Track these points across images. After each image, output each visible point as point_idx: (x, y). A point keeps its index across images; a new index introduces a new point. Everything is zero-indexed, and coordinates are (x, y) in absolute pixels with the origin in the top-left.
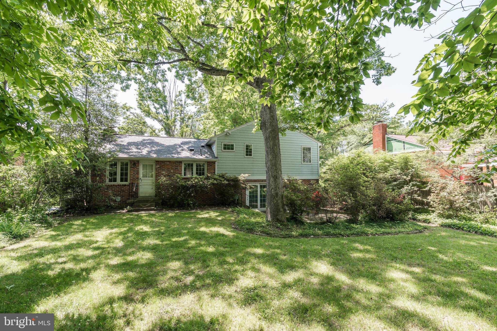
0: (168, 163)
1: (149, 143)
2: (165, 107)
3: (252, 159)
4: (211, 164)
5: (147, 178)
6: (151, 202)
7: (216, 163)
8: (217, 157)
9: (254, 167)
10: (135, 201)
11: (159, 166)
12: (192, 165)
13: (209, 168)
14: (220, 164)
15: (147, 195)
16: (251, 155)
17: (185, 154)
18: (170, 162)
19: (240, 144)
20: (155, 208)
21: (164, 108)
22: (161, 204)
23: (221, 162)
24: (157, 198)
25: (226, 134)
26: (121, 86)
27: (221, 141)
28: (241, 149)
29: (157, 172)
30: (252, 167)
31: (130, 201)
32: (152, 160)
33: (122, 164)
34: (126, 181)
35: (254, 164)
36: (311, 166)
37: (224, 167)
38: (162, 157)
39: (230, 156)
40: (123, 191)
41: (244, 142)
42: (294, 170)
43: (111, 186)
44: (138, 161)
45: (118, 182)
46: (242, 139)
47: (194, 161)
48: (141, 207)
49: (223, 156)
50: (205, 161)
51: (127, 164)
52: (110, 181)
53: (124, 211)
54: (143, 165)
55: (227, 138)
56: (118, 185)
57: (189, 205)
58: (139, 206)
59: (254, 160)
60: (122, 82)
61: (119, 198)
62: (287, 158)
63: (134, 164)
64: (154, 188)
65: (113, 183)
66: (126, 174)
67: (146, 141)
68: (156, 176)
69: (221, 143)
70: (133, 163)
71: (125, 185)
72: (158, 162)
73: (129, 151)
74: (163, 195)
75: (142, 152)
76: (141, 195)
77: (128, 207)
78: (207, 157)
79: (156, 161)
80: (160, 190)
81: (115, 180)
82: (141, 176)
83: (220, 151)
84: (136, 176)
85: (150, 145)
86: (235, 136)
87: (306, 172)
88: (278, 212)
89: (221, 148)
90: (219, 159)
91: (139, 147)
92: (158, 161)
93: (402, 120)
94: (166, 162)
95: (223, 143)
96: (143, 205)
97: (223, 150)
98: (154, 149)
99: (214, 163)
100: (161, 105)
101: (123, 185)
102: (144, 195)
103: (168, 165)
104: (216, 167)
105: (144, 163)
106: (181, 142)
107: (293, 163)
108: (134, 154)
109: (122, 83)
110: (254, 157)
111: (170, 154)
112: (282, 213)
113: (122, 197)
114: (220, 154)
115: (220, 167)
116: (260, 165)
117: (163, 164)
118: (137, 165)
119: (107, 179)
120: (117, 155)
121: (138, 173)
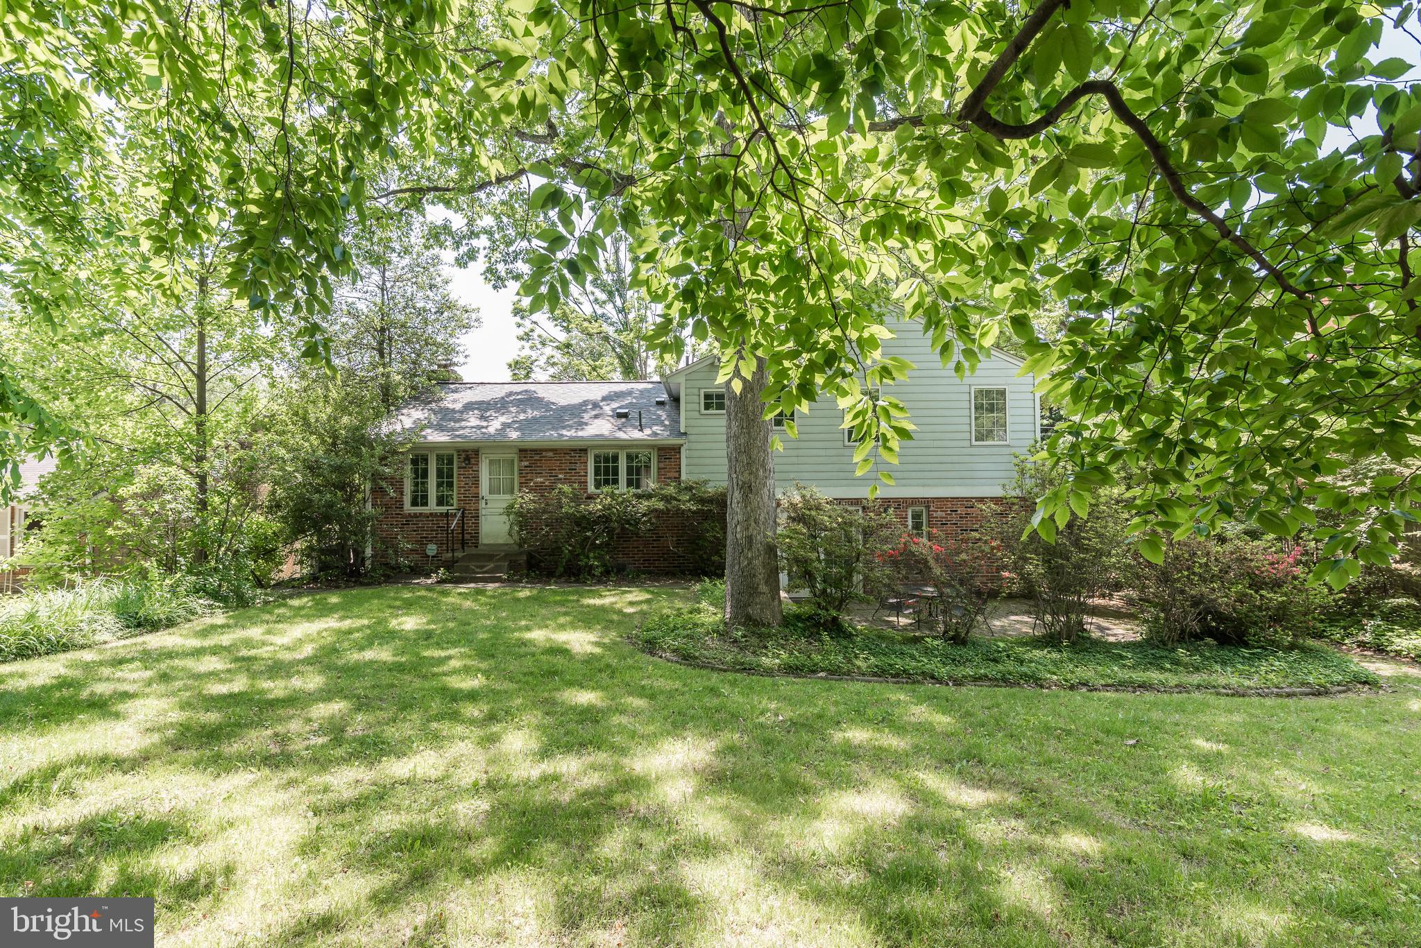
0: (550, 454)
1: (519, 403)
4: (669, 454)
5: (501, 496)
6: (499, 560)
7: (683, 450)
8: (685, 434)
9: (802, 460)
11: (526, 463)
12: (615, 458)
13: (662, 465)
14: (695, 454)
15: (500, 541)
17: (600, 428)
18: (554, 450)
20: (505, 577)
22: (523, 565)
23: (699, 446)
25: (712, 365)
26: (455, 254)
27: (699, 384)
29: (523, 480)
30: (794, 460)
31: (450, 555)
32: (510, 447)
33: (440, 458)
34: (449, 501)
35: (801, 452)
36: (1005, 451)
37: (707, 461)
38: (534, 438)
40: (443, 529)
42: (942, 467)
43: (415, 516)
44: (476, 452)
45: (433, 506)
47: (622, 447)
49: (702, 430)
50: (652, 447)
51: (450, 462)
52: (414, 503)
53: (429, 581)
54: (491, 462)
56: (431, 514)
58: (467, 569)
59: (803, 437)
60: (457, 245)
63: (467, 459)
65: (418, 510)
66: (450, 487)
67: (513, 398)
69: (696, 391)
70: (463, 456)
71: (447, 514)
72: (524, 452)
73: (457, 425)
75: (489, 427)
76: (485, 541)
77: (442, 570)
78: (655, 434)
79: (521, 450)
81: (425, 502)
82: (484, 489)
83: (696, 414)
84: (474, 490)
85: (518, 406)
87: (987, 474)
88: (751, 595)
89: (696, 407)
90: (691, 437)
91: (486, 414)
92: (525, 450)
94: (546, 450)
95: (702, 392)
96: (477, 567)
97: (703, 411)
98: (522, 417)
99: (677, 450)
101: (442, 514)
102: (490, 542)
103: (550, 459)
104: (684, 462)
105: (493, 457)
106: (605, 394)
107: (940, 444)
108: (466, 432)
109: (458, 247)
111: (557, 429)
112: (763, 599)
113: (441, 544)
114: (693, 422)
115: (696, 461)
116: (822, 452)
117: (537, 457)
118: (473, 461)
119: (407, 500)
120: (425, 437)
121: (476, 483)
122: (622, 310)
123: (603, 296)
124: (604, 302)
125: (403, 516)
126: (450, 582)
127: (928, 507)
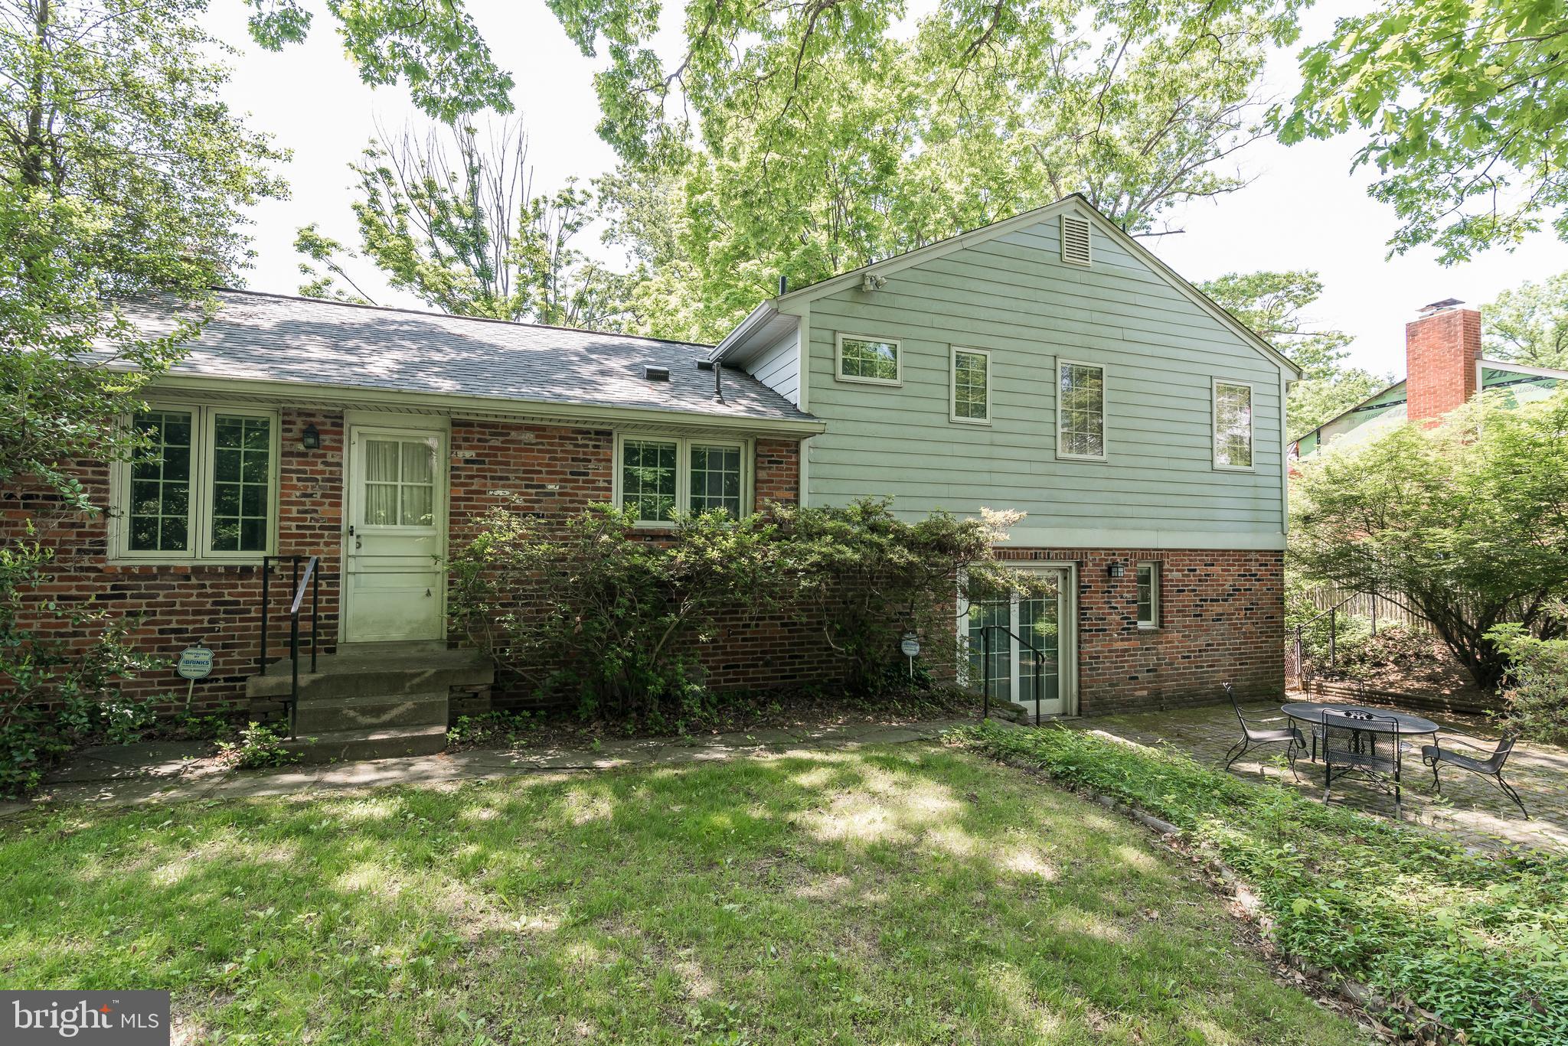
0: (529, 437)
1: (414, 336)
2: (479, 253)
3: (986, 437)
4: (777, 453)
5: (399, 528)
6: (418, 690)
7: (805, 445)
8: (812, 415)
9: (997, 479)
10: (304, 679)
11: (469, 454)
12: (668, 457)
13: (763, 475)
14: (827, 456)
15: (396, 635)
16: (981, 411)
17: (624, 392)
19: (928, 348)
20: (454, 735)
21: (473, 258)
22: (487, 696)
23: (832, 441)
24: (463, 656)
25: (859, 289)
27: (833, 322)
28: (933, 377)
29: (461, 492)
30: (985, 478)
31: (270, 681)
32: (427, 414)
33: (227, 431)
34: (254, 538)
35: (996, 465)
36: (1250, 480)
37: (845, 472)
38: (495, 393)
39: (875, 415)
40: (233, 609)
41: (949, 337)
42: (1180, 501)
43: (146, 573)
44: (337, 419)
45: (200, 549)
46: (938, 321)
47: (684, 433)
48: (354, 727)
49: (838, 411)
50: (744, 435)
52: (142, 541)
53: (213, 766)
54: (373, 448)
55: (861, 310)
56: (198, 571)
57: (670, 700)
58: (330, 720)
59: (999, 438)
61: (206, 655)
62: (1148, 437)
63: (312, 431)
64: (440, 587)
65: (156, 557)
66: (256, 502)
67: (393, 328)
68: (456, 517)
69: (828, 335)
70: (300, 425)
71: (246, 571)
73: (278, 354)
74: (504, 639)
75: (362, 365)
76: (354, 637)
77: (253, 730)
78: (750, 410)
79: (455, 424)
80: (484, 608)
81: (176, 537)
82: (354, 508)
83: (827, 380)
84: (326, 510)
85: (413, 341)
86: (902, 301)
87: (1229, 515)
89: (825, 367)
90: (820, 424)
91: (351, 344)
92: (469, 424)
93: (1342, 350)
94: (519, 428)
95: (840, 339)
96: (364, 711)
97: (840, 376)
98: (437, 357)
99: (793, 444)
100: (464, 246)
101: (230, 570)
102: (372, 637)
103: (528, 448)
104: (805, 470)
105: (380, 435)
106: (586, 344)
107: (1175, 464)
108: (313, 368)
110: (996, 425)
111: (541, 385)
113: (223, 647)
114: (822, 395)
115: (826, 470)
116: (1025, 467)
117: (496, 442)
118: (327, 440)
119: (118, 532)
120: (192, 367)
121: (334, 493)
122: (485, 274)
123: (447, 250)
124: (451, 259)
125: (102, 575)
126: (290, 764)
127: (1160, 565)
